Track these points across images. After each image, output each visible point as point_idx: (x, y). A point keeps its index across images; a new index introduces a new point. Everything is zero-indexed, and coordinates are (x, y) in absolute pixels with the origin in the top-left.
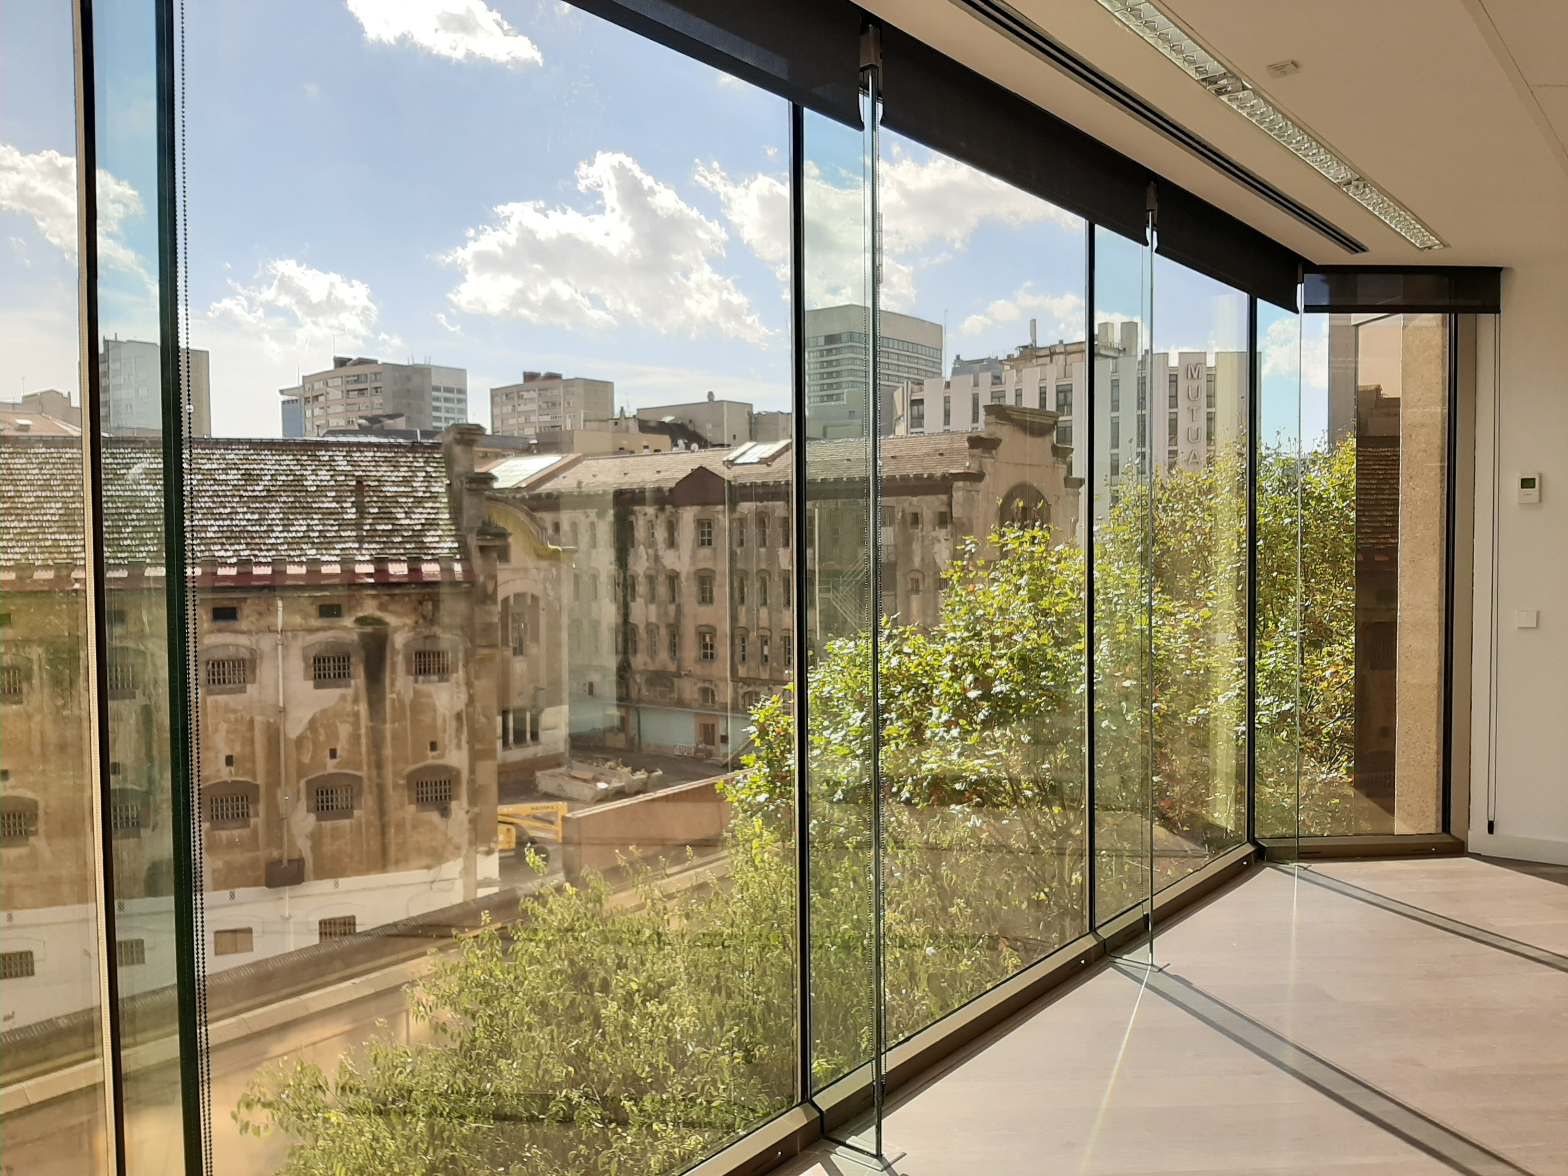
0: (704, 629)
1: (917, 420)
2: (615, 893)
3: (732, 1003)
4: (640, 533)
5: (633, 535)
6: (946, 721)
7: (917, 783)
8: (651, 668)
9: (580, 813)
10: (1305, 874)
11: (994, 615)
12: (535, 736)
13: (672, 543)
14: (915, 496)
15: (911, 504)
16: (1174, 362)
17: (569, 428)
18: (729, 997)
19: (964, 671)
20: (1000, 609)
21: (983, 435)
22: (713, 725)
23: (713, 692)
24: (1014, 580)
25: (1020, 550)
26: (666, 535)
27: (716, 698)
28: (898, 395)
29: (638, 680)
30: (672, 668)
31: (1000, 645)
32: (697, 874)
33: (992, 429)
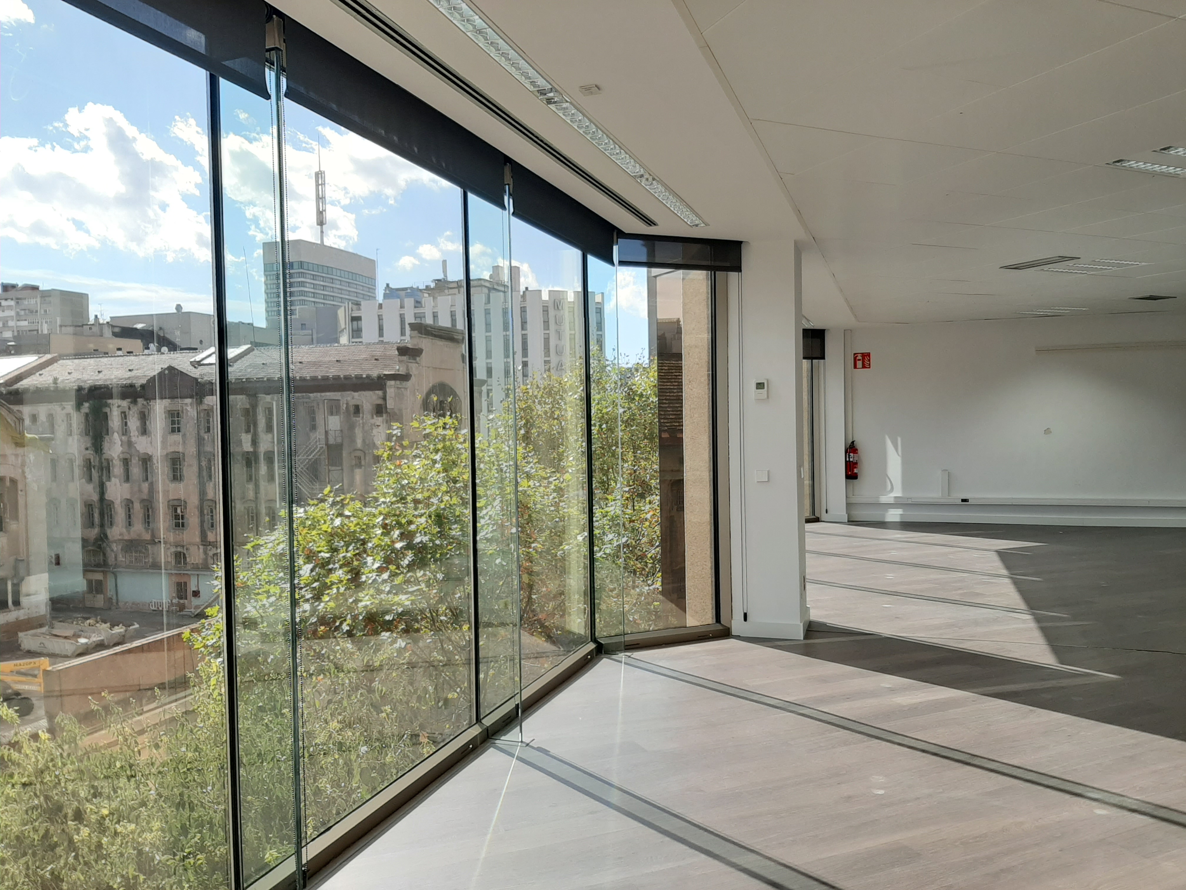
0: (176, 503)
1: (357, 333)
2: (88, 735)
3: (195, 815)
4: (115, 421)
5: (107, 424)
6: (379, 567)
7: (355, 618)
8: (126, 538)
9: (61, 666)
10: (629, 661)
11: (416, 483)
12: (17, 603)
13: (144, 431)
14: (357, 391)
15: (353, 398)
16: (545, 297)
17: (45, 332)
18: (192, 809)
19: (393, 528)
20: (421, 479)
21: (410, 346)
22: (185, 583)
23: (184, 554)
24: (432, 456)
25: (435, 433)
26: (138, 423)
27: (188, 560)
28: (341, 313)
29: (115, 549)
30: (147, 537)
31: (420, 506)
32: (164, 711)
33: (416, 341)
